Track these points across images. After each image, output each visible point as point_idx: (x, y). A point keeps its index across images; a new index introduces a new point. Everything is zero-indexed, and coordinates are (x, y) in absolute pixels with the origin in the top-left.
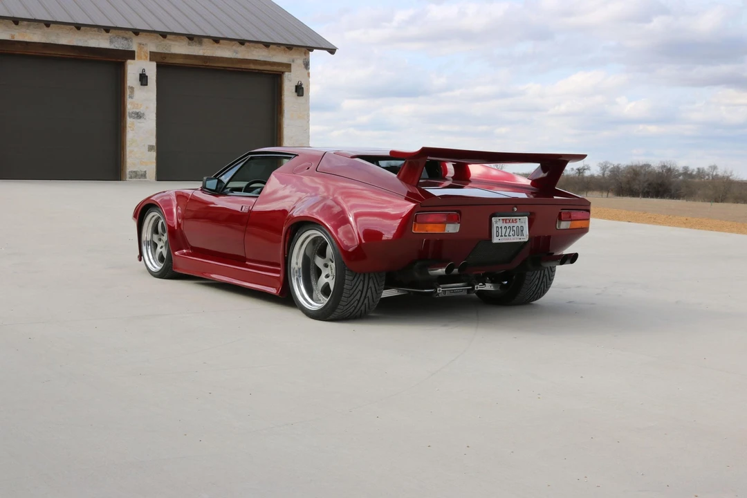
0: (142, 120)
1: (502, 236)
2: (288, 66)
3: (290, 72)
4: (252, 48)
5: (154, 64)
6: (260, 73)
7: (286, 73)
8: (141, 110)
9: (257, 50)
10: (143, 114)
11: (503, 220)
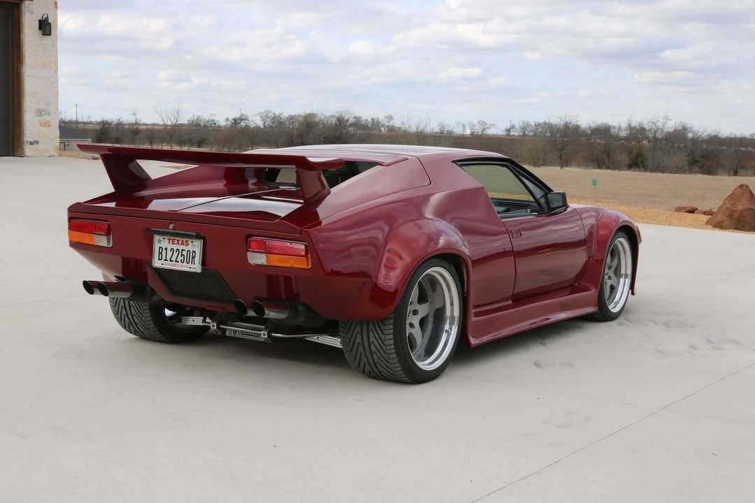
1: (166, 260)
3: (32, 1)
7: (27, 2)
11: (169, 239)
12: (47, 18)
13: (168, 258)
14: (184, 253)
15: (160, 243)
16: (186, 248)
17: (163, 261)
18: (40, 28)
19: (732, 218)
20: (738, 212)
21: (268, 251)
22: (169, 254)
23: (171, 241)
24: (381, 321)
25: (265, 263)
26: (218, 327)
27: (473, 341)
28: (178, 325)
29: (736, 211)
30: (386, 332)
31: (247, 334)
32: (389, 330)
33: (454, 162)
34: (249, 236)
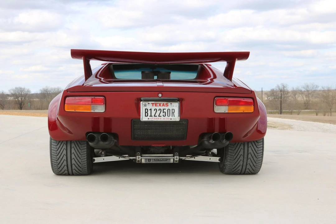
1: (151, 116)
11: (153, 104)
13: (153, 115)
14: (166, 111)
15: (146, 106)
17: (149, 117)
22: (154, 112)
23: (154, 105)
25: (227, 112)
26: (141, 158)
31: (158, 160)
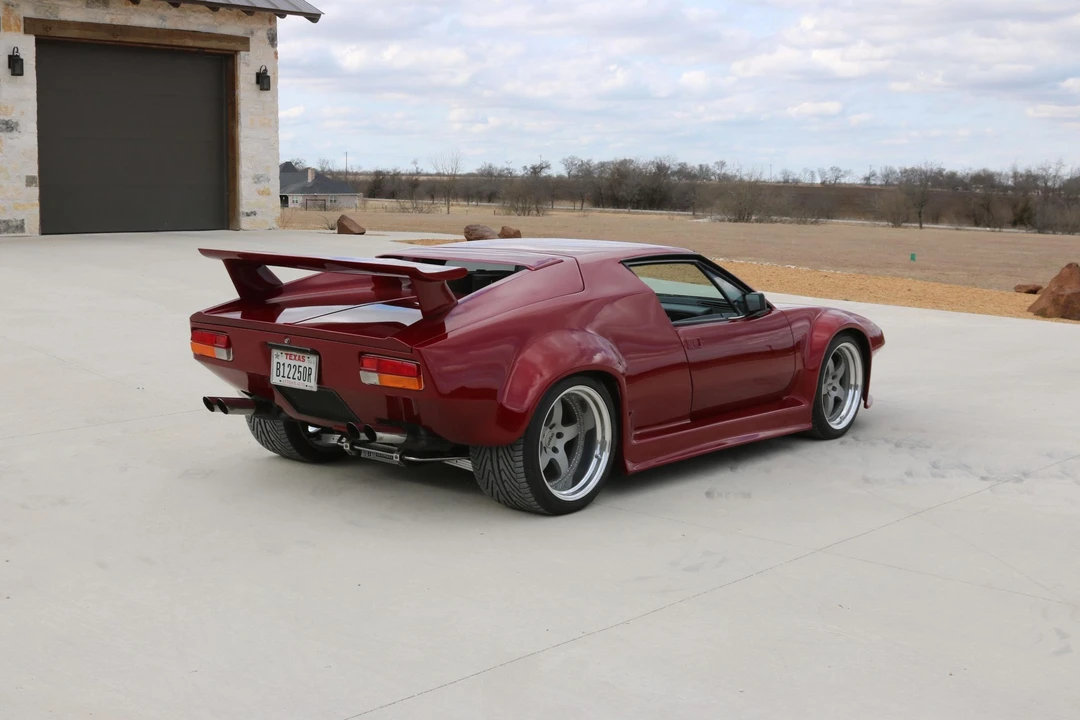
0: (15, 134)
1: (284, 377)
2: (244, 42)
3: (248, 50)
4: (188, 12)
5: (32, 39)
6: (201, 53)
7: (242, 53)
8: (13, 117)
9: (196, 15)
10: (17, 124)
11: (286, 355)
12: (266, 70)
13: (286, 375)
14: (301, 369)
15: (279, 358)
16: (303, 364)
17: (280, 378)
18: (258, 82)
19: (1058, 304)
20: (1065, 297)
21: (381, 369)
22: (287, 370)
23: (288, 356)
24: (510, 446)
25: (378, 383)
26: (352, 448)
27: (631, 466)
28: (319, 443)
29: (1062, 295)
30: (517, 459)
31: (381, 456)
32: (519, 456)
33: (621, 262)
34: (361, 354)
